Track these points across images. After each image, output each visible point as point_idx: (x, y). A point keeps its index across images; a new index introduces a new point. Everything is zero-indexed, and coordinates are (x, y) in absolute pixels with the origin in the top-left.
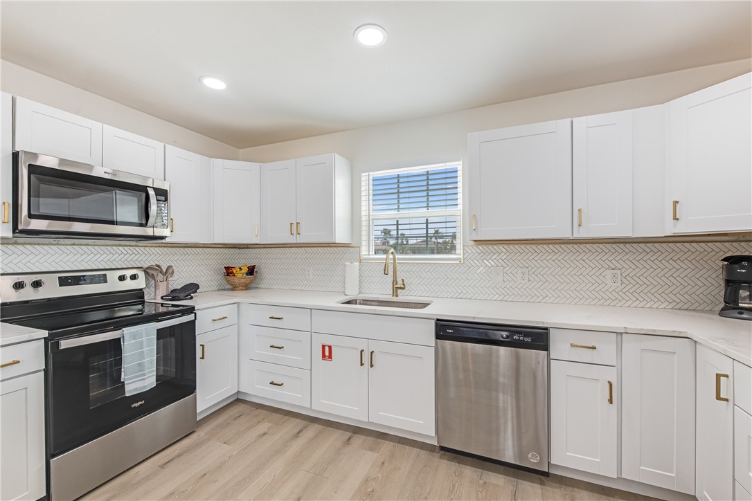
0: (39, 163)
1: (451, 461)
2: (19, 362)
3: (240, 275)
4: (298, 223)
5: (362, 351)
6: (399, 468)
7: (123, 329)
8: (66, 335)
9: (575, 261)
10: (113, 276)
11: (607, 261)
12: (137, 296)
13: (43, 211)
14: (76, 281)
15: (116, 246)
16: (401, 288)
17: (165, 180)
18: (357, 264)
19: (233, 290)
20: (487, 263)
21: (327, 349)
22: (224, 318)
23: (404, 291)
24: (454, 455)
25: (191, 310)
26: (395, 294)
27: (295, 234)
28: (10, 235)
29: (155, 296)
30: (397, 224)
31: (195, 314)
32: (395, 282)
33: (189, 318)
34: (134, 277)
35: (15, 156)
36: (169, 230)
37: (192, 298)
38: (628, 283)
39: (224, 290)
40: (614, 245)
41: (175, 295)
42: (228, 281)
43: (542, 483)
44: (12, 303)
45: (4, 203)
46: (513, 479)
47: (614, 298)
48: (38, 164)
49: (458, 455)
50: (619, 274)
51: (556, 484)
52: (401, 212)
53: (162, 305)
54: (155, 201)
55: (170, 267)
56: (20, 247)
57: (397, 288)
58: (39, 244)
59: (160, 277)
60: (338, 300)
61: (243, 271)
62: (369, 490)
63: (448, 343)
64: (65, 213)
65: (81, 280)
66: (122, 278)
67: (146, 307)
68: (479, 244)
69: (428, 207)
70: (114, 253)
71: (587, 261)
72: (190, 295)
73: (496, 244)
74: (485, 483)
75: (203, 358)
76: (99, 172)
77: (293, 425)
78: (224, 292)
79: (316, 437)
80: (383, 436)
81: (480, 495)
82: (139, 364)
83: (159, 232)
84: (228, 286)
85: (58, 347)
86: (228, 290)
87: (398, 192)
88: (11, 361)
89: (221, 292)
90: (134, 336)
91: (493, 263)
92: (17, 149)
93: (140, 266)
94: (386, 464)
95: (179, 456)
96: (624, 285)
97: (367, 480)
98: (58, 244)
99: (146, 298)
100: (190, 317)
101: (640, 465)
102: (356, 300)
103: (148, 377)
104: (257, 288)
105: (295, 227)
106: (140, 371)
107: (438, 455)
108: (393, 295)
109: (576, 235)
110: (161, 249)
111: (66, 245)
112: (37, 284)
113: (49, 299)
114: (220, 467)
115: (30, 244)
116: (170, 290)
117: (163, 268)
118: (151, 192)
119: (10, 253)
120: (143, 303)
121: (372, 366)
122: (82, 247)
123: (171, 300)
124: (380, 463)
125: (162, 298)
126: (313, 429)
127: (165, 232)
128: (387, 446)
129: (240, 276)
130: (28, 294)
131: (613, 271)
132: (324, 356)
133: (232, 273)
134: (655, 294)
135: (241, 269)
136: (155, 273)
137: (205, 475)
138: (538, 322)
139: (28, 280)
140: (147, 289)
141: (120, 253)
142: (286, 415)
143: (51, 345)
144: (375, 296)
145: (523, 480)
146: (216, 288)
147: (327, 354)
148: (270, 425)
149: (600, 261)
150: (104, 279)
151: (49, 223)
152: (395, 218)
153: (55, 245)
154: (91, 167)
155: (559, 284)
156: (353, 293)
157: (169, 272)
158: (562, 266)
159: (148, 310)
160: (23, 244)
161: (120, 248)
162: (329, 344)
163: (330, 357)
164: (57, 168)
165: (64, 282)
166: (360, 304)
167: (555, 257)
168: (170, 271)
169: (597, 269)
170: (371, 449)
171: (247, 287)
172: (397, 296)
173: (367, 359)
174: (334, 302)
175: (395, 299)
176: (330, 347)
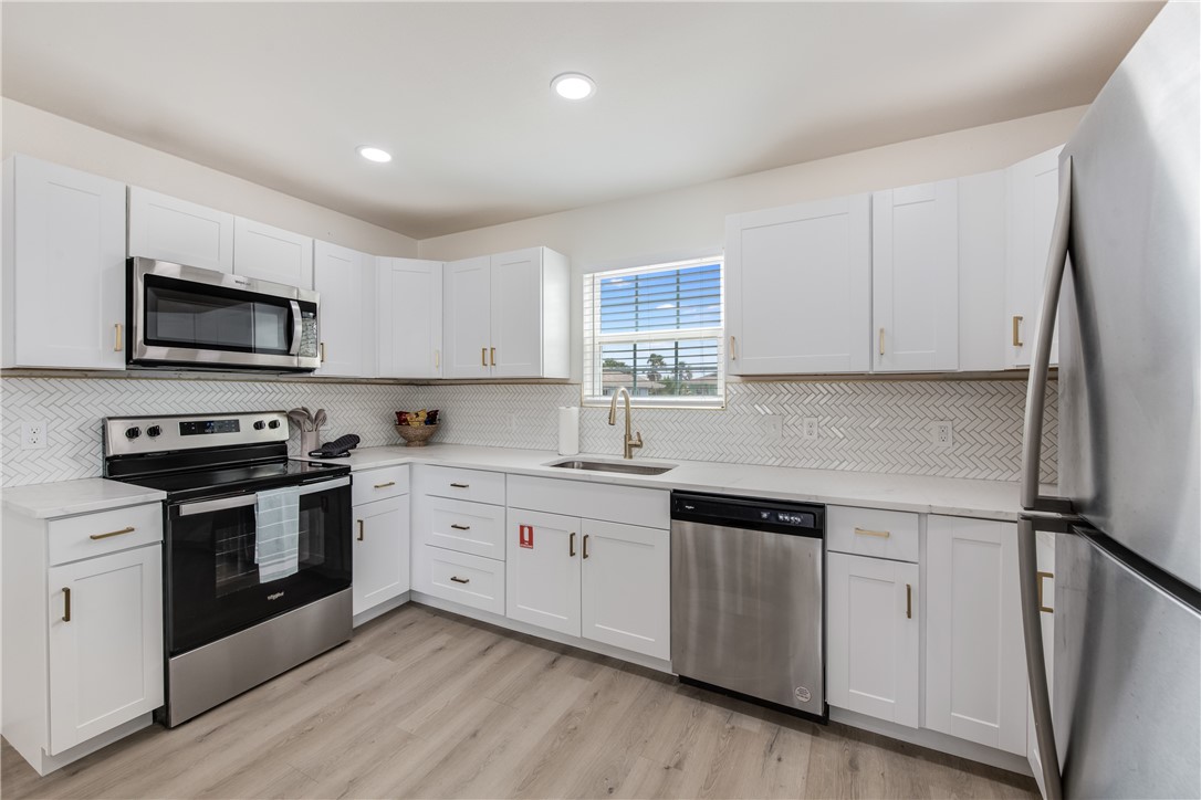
0: (156, 272)
1: (692, 697)
2: (133, 530)
3: (416, 424)
4: (492, 349)
5: (572, 535)
6: (617, 703)
7: (258, 493)
8: (188, 498)
9: (885, 408)
10: (246, 423)
11: (932, 408)
12: (278, 451)
13: (162, 334)
14: (201, 428)
15: (251, 381)
16: (636, 446)
17: (313, 289)
18: (575, 409)
19: (407, 445)
20: (759, 409)
21: (526, 531)
22: (391, 484)
23: (642, 450)
24: (697, 689)
25: (346, 471)
26: (628, 452)
27: (489, 364)
28: (122, 366)
29: (300, 452)
30: (635, 351)
31: (351, 477)
32: (628, 436)
33: (342, 482)
34: (274, 425)
35: (130, 263)
36: (319, 358)
37: (349, 455)
38: (963, 441)
39: (396, 445)
40: (943, 384)
41: (328, 450)
42: (400, 433)
43: (815, 733)
44: (125, 456)
45: (116, 326)
46: (774, 725)
47: (942, 465)
48: (154, 273)
49: (703, 691)
50: (950, 428)
51: (835, 736)
52: (640, 331)
53: (310, 463)
54: (300, 319)
55: (320, 411)
56: (134, 382)
57: (632, 446)
58: (156, 379)
59: (308, 425)
60: (544, 462)
61: (420, 418)
62: (570, 727)
63: (688, 526)
64: (189, 338)
65: (208, 428)
66: (259, 426)
67: (289, 466)
68: (749, 381)
69: (678, 324)
70: (249, 390)
71: (903, 407)
72: (346, 451)
73: (772, 381)
74: (733, 728)
75: (361, 539)
76: (230, 282)
77: (479, 640)
78: (396, 449)
79: (509, 656)
80: (601, 659)
81: (722, 741)
82: (277, 541)
83: (305, 362)
84: (401, 440)
85: (178, 512)
86: (400, 445)
87: (637, 302)
88: (124, 528)
89: (392, 448)
90: (271, 504)
91: (768, 411)
92: (131, 255)
93: (283, 409)
94: (599, 696)
95: (327, 671)
96: (957, 445)
97: (570, 714)
98: (180, 379)
99: (290, 454)
100: (344, 481)
101: (951, 711)
102: (573, 463)
103: (289, 560)
104: (441, 443)
105: (488, 355)
106: (278, 550)
107: (675, 688)
108: (625, 456)
109: (878, 368)
110: (309, 385)
111: (190, 379)
112: (154, 432)
113: (169, 452)
114: (378, 688)
115: (146, 378)
116: (321, 444)
117: (311, 412)
118: (295, 307)
119: (123, 390)
120: (285, 460)
121: (585, 556)
122: (210, 383)
123: (321, 457)
124: (592, 694)
125: (310, 454)
126: (507, 646)
127: (315, 362)
128: (605, 673)
129: (417, 426)
130: (144, 445)
131: (942, 423)
132: (522, 541)
133: (406, 420)
134: (1004, 460)
135: (417, 415)
136: (301, 419)
137: (359, 695)
138: (810, 496)
139: (143, 426)
140: (291, 441)
141: (256, 390)
142: (473, 626)
143: (170, 509)
144: (600, 457)
145: (788, 727)
146: (384, 442)
147: (526, 538)
148: (449, 637)
149: (922, 408)
150: (234, 426)
151: (169, 351)
152: (632, 342)
153: (175, 379)
154: (220, 276)
155: (862, 441)
156: (569, 451)
157: (319, 418)
158: (867, 415)
159: (292, 470)
160: (137, 378)
161: (257, 384)
162: (530, 524)
163: (531, 542)
164: (178, 277)
165: (187, 429)
166: (578, 468)
167: (857, 401)
168: (321, 417)
169: (918, 419)
170: (583, 676)
171: (426, 442)
172: (631, 457)
173: (579, 547)
174: (538, 464)
175: (627, 462)
176: (530, 529)
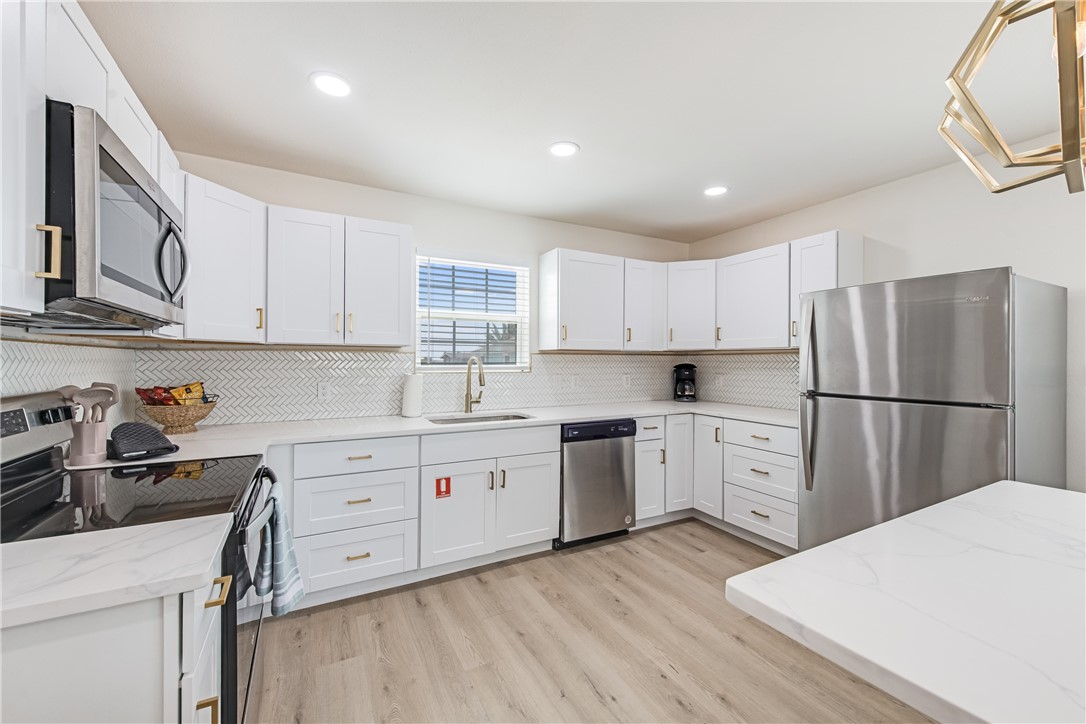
9: (606, 368)
16: (476, 402)
21: (443, 483)
23: (480, 405)
26: (468, 409)
27: (342, 331)
30: (454, 326)
32: (468, 395)
38: (633, 384)
52: (456, 311)
57: (472, 402)
69: (487, 310)
71: (613, 368)
87: (453, 288)
91: (554, 372)
108: (466, 411)
109: (626, 348)
121: (504, 486)
132: (439, 493)
135: (188, 391)
147: (443, 488)
149: (620, 368)
152: (451, 319)
162: (446, 476)
163: (448, 491)
167: (596, 366)
172: (471, 411)
173: (499, 481)
175: (469, 415)
176: (448, 480)
